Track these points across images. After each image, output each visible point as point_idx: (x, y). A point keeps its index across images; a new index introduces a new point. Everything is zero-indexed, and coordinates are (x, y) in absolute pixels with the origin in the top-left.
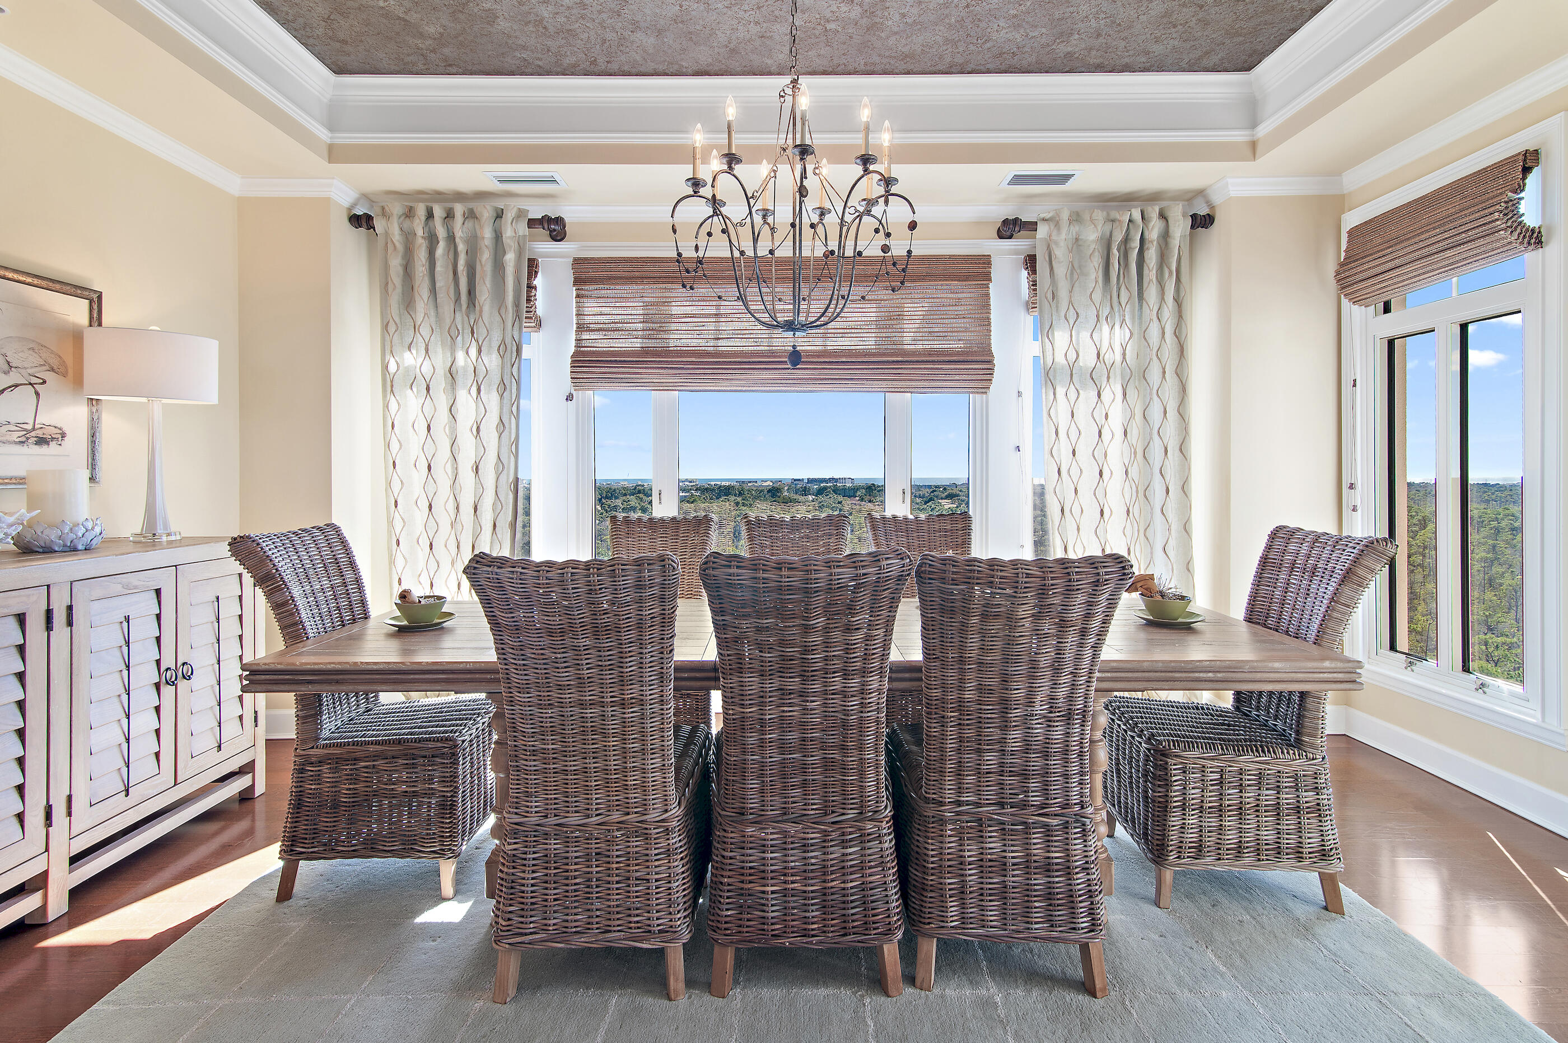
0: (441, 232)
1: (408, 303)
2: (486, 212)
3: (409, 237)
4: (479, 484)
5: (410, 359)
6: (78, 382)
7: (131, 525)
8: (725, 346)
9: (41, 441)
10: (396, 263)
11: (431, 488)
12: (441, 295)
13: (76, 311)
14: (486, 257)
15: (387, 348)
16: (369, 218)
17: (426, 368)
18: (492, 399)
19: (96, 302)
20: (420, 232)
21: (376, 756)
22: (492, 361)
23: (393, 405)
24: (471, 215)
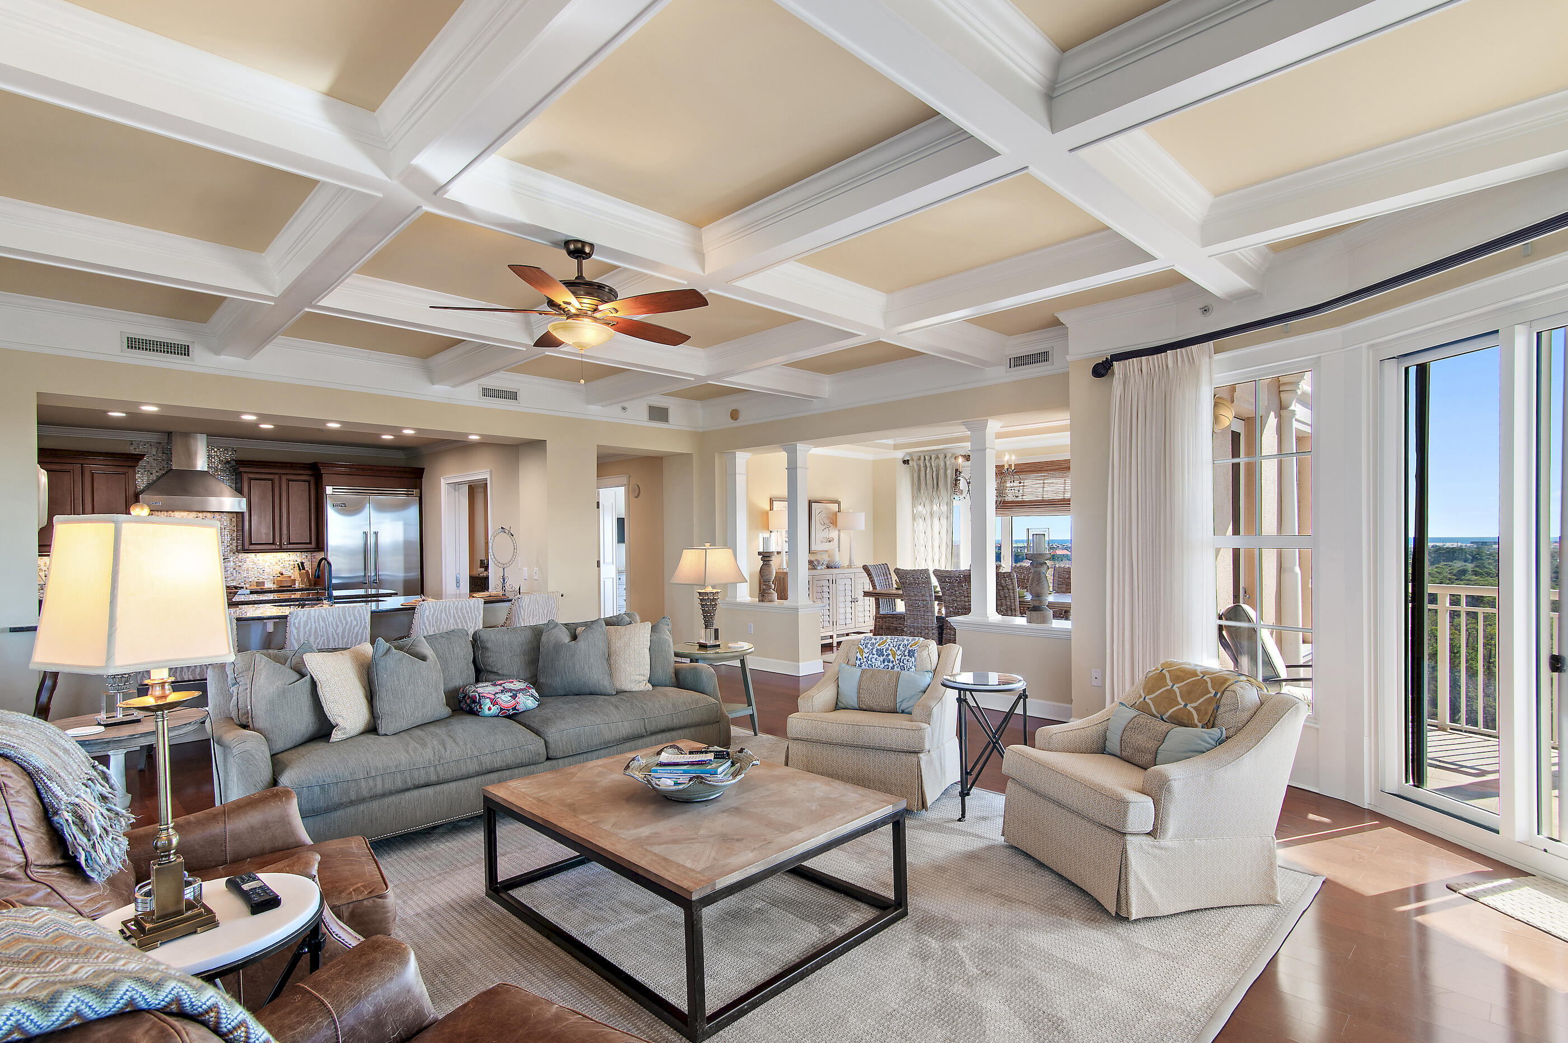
0: (928, 465)
1: (919, 489)
2: (941, 457)
3: (919, 466)
4: (940, 552)
5: (920, 508)
6: (836, 526)
7: (846, 563)
8: (1026, 498)
9: (830, 541)
10: (916, 476)
11: (926, 554)
12: (929, 486)
13: (835, 507)
14: (942, 472)
15: (913, 506)
16: (908, 460)
17: (924, 512)
18: (944, 521)
19: (839, 503)
20: (922, 465)
21: (890, 617)
22: (944, 508)
23: (915, 525)
24: (937, 457)
